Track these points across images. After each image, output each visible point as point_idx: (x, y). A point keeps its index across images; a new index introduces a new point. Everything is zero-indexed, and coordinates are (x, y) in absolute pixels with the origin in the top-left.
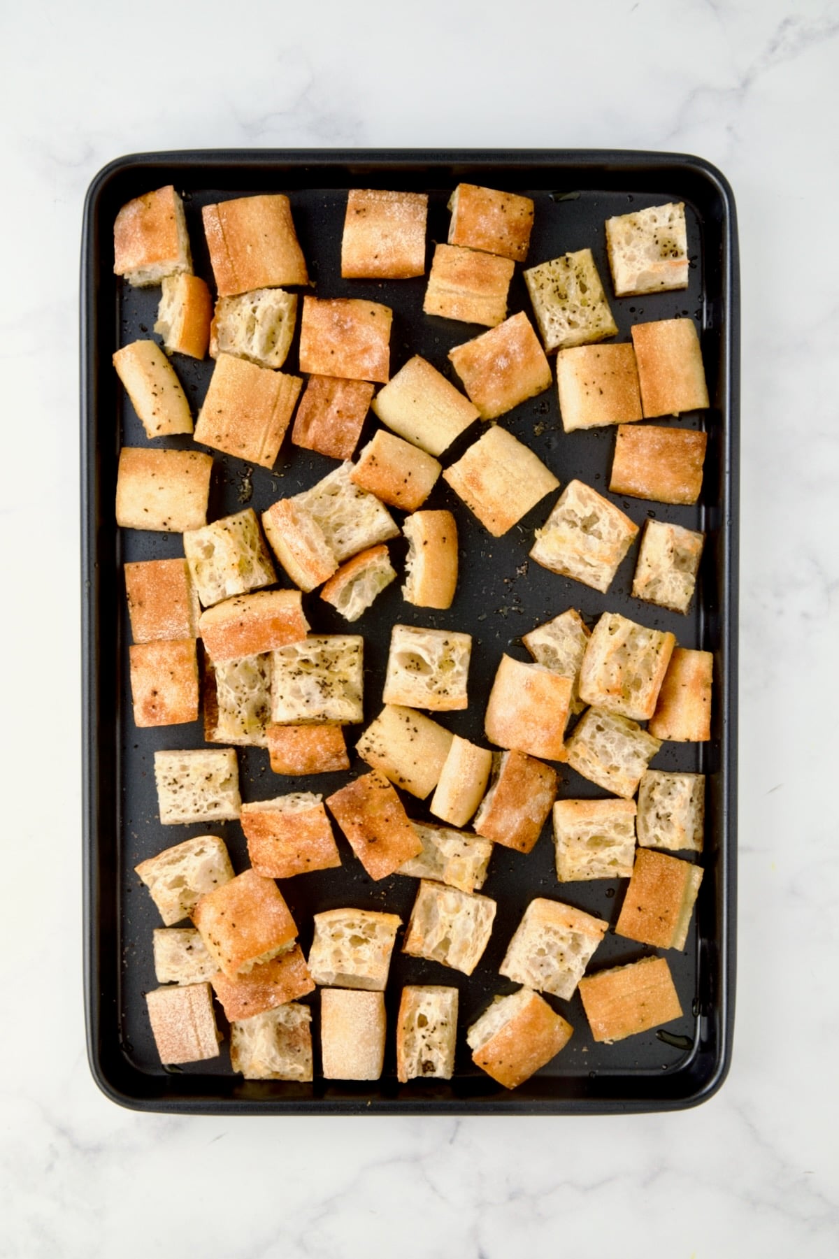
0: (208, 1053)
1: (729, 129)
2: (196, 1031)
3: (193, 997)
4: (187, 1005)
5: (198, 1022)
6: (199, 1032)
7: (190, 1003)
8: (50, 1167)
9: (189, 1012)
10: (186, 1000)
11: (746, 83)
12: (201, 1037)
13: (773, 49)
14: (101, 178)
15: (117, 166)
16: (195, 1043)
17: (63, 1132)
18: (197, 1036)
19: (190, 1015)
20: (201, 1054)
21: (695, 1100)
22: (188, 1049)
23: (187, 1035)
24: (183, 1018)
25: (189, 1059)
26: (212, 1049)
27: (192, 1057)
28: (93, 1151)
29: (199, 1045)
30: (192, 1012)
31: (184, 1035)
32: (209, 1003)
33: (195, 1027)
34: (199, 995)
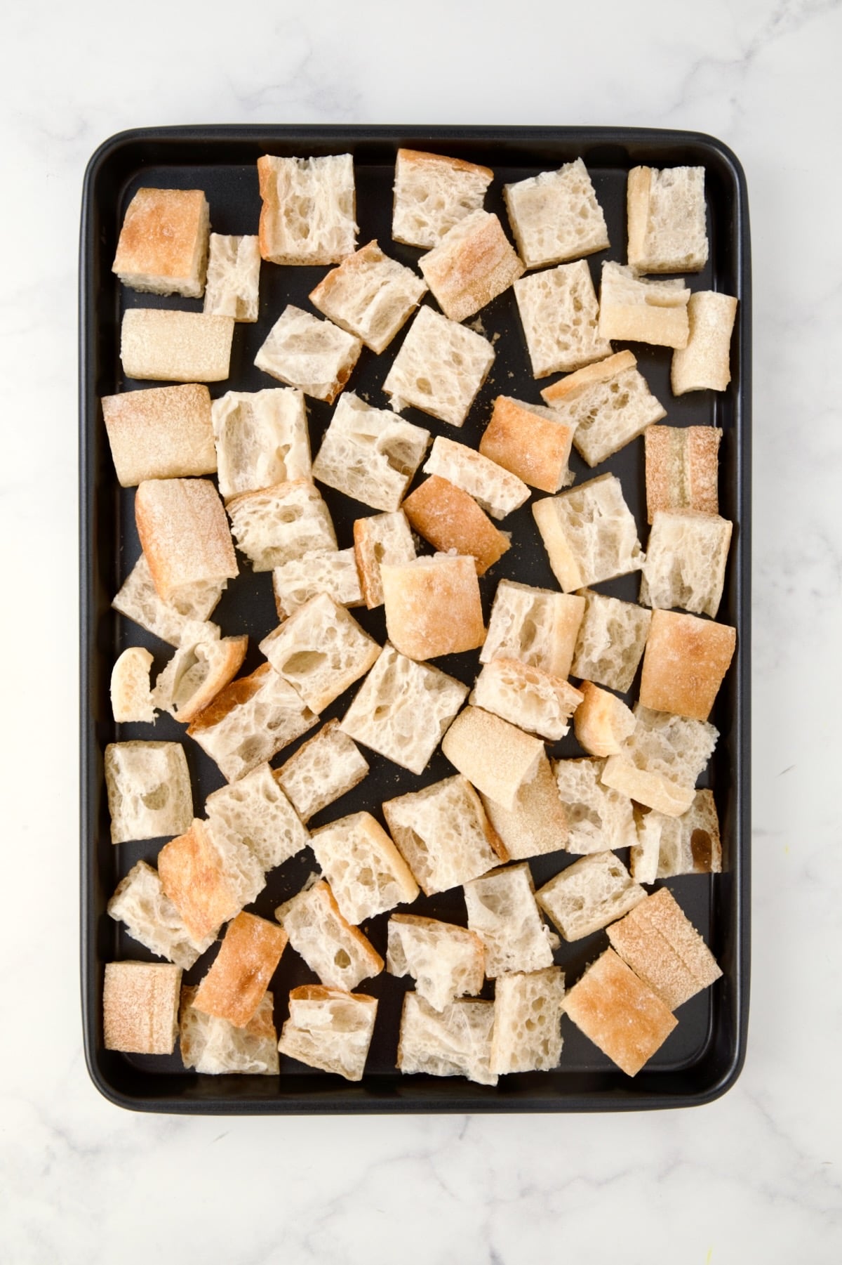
0: (160, 1047)
1: (733, 101)
2: (151, 1019)
3: (159, 981)
4: (148, 987)
5: (156, 1010)
6: (154, 1021)
7: (153, 986)
8: (47, 1170)
9: (149, 996)
10: (149, 982)
11: (749, 55)
12: (156, 1028)
13: (777, 21)
14: (101, 153)
15: (117, 140)
16: (147, 1032)
17: (60, 1133)
18: (152, 1025)
19: (149, 1000)
20: (152, 1046)
21: (708, 1096)
22: (137, 1038)
23: (140, 1022)
24: (141, 1001)
25: (137, 1050)
26: (165, 1045)
27: (141, 1048)
28: (91, 1153)
29: (151, 1036)
30: (153, 997)
31: (137, 1021)
32: (174, 992)
33: (152, 1014)
34: (166, 980)
